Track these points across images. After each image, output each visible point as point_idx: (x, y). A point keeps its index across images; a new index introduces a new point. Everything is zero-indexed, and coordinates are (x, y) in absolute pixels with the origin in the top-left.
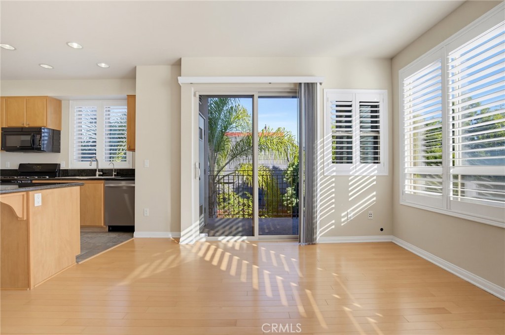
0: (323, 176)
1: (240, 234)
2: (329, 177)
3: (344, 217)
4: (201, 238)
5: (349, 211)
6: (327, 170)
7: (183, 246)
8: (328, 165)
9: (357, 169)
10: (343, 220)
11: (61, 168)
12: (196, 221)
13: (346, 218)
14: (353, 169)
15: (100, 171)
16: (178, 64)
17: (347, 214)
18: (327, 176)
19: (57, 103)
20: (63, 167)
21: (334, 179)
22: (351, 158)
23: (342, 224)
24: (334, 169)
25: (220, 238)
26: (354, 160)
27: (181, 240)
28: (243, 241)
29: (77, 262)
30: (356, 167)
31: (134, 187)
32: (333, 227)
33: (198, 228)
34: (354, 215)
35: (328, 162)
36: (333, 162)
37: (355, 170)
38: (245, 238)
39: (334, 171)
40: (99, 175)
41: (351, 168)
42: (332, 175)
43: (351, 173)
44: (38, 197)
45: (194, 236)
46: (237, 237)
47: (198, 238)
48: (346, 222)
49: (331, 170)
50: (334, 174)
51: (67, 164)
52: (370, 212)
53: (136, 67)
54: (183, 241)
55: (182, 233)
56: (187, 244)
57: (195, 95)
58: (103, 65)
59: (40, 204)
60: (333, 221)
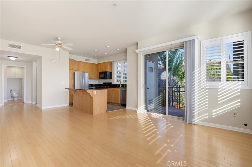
0: (200, 88)
1: (161, 113)
2: (204, 89)
3: (214, 112)
4: (145, 112)
5: (218, 109)
6: (203, 85)
7: (138, 114)
8: (203, 82)
9: (224, 85)
10: (213, 114)
11: (112, 84)
12: (143, 105)
13: (216, 113)
14: (221, 85)
15: (121, 85)
16: (137, 44)
17: (217, 111)
18: (203, 88)
19: (111, 63)
20: (113, 84)
21: (207, 90)
22: (220, 78)
23: (213, 117)
24: (208, 84)
25: (152, 113)
26: (222, 80)
27: (138, 111)
28: (161, 116)
29: (106, 112)
30: (223, 84)
31: (126, 91)
32: (207, 117)
33: (144, 108)
34: (222, 112)
35: (203, 81)
36: (207, 81)
37: (222, 85)
38: (162, 115)
39: (207, 86)
40: (121, 86)
41: (219, 84)
42: (206, 88)
43: (219, 87)
44: (95, 92)
45: (142, 111)
46: (159, 114)
47: (144, 112)
48: (216, 116)
49: (206, 85)
50: (208, 87)
51: (114, 83)
52: (235, 112)
53: (126, 48)
54: (138, 112)
55: (138, 109)
56: (139, 113)
57: (143, 55)
58: (118, 50)
59: (96, 93)
60: (207, 114)
